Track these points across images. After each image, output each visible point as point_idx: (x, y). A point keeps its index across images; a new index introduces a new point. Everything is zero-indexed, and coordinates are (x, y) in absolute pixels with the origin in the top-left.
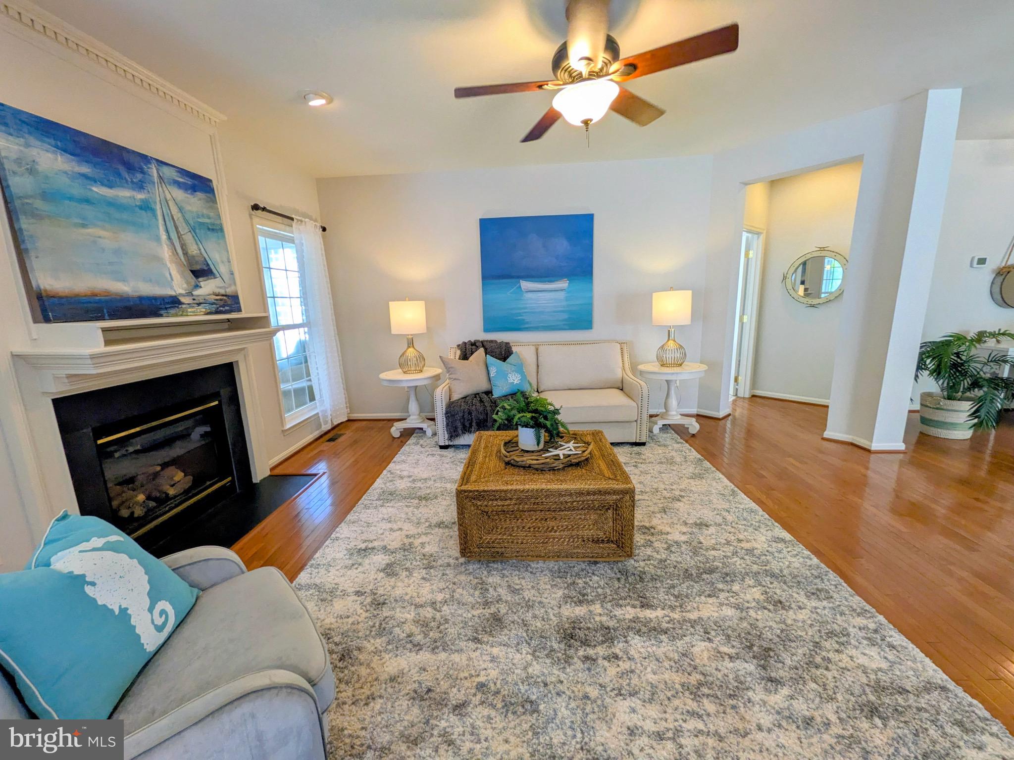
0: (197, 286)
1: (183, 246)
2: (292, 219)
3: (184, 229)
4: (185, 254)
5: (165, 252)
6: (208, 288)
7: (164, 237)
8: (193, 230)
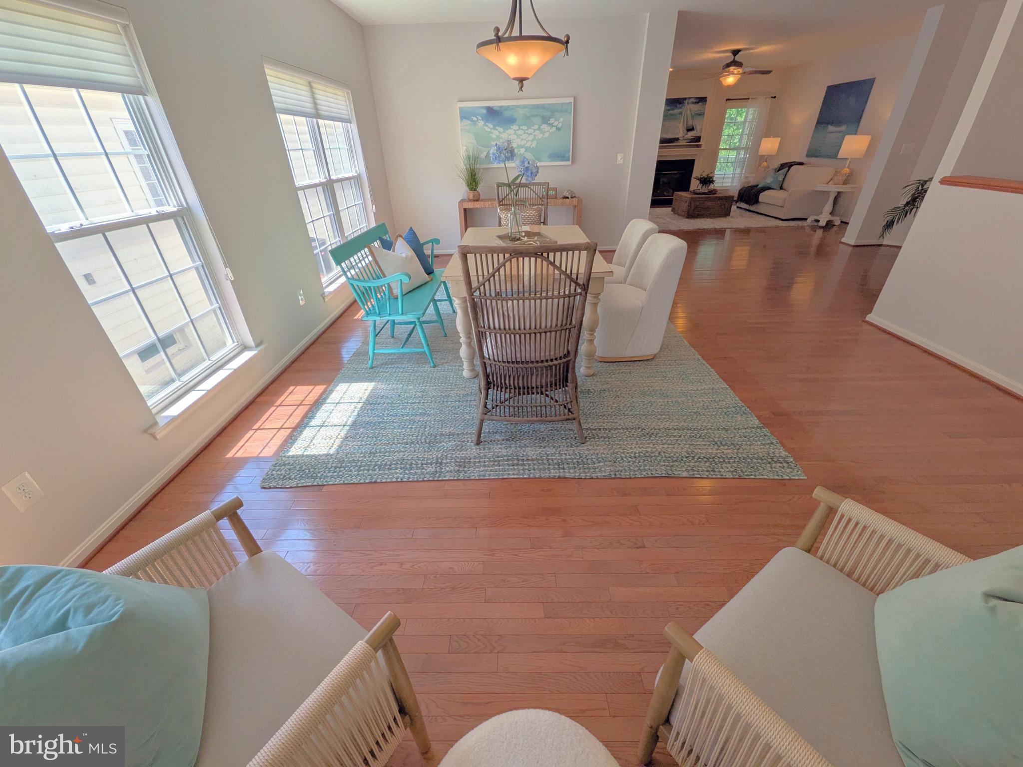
0: (687, 134)
1: (687, 121)
2: (749, 99)
3: (690, 116)
4: (687, 124)
5: (681, 125)
6: (691, 134)
7: (682, 121)
8: (693, 117)
